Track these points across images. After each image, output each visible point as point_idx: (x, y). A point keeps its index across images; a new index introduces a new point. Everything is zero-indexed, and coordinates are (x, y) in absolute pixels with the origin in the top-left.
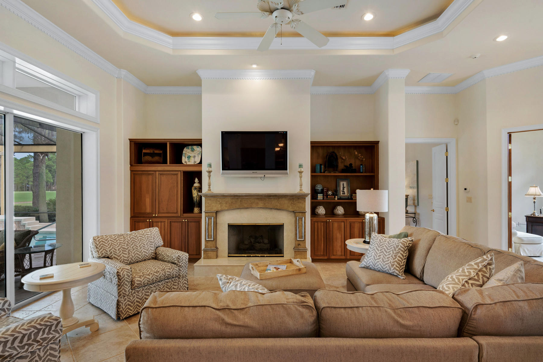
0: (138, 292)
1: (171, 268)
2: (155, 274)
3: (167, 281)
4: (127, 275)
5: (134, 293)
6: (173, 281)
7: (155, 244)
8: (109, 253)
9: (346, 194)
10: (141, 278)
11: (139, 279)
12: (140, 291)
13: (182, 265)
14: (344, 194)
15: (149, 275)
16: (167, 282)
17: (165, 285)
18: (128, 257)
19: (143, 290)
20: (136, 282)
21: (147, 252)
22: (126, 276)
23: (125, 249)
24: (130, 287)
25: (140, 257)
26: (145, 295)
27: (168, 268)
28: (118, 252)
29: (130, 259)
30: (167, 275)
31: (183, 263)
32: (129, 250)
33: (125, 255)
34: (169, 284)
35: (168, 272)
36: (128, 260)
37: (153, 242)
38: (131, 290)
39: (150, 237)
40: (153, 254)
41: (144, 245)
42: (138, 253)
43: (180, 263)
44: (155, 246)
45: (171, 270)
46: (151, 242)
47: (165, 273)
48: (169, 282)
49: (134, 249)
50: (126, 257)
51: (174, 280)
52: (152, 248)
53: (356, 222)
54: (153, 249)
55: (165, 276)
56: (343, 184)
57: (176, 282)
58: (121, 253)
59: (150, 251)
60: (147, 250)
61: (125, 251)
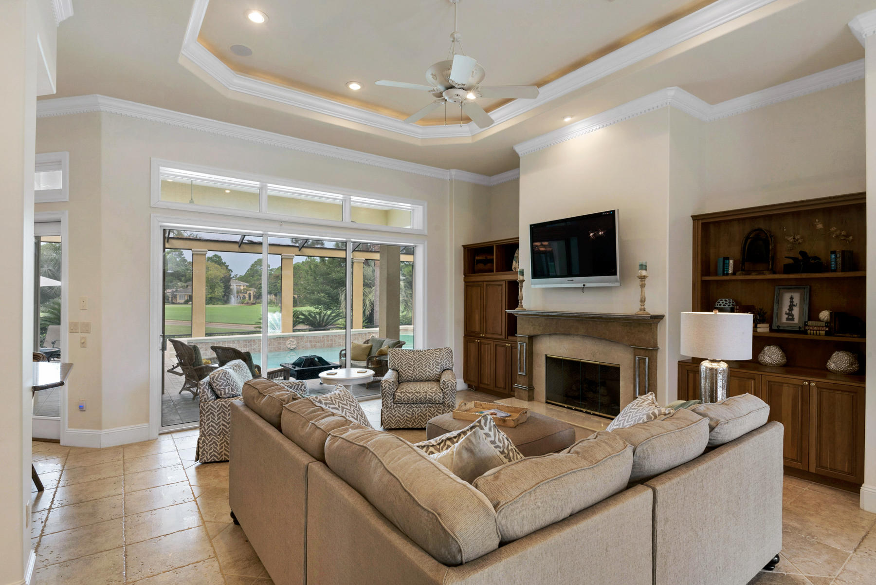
0: (400, 407)
1: (434, 392)
2: (416, 394)
3: (430, 405)
4: (389, 388)
5: (396, 407)
6: (436, 407)
7: (442, 365)
8: (397, 366)
9: (796, 321)
10: (402, 394)
11: (400, 394)
12: (401, 407)
13: (448, 392)
14: (793, 319)
15: (409, 393)
16: (431, 407)
17: (428, 410)
18: (413, 374)
19: (405, 407)
20: (397, 397)
21: (432, 372)
22: (387, 388)
23: (411, 365)
24: (392, 401)
25: (424, 376)
26: (406, 412)
27: (431, 391)
28: (404, 367)
29: (414, 377)
30: (427, 398)
31: (448, 390)
32: (414, 367)
33: (410, 371)
34: (432, 410)
35: (429, 395)
36: (412, 377)
37: (440, 364)
38: (393, 404)
39: (437, 357)
40: (437, 376)
41: (430, 364)
42: (422, 371)
43: (445, 389)
44: (441, 368)
45: (434, 394)
46: (438, 362)
47: (426, 396)
48: (432, 407)
49: (419, 367)
50: (410, 373)
51: (439, 407)
52: (437, 370)
53: (784, 385)
54: (439, 370)
55: (425, 398)
56: (792, 298)
57: (440, 410)
58: (407, 368)
59: (435, 372)
60: (432, 371)
61: (411, 367)
